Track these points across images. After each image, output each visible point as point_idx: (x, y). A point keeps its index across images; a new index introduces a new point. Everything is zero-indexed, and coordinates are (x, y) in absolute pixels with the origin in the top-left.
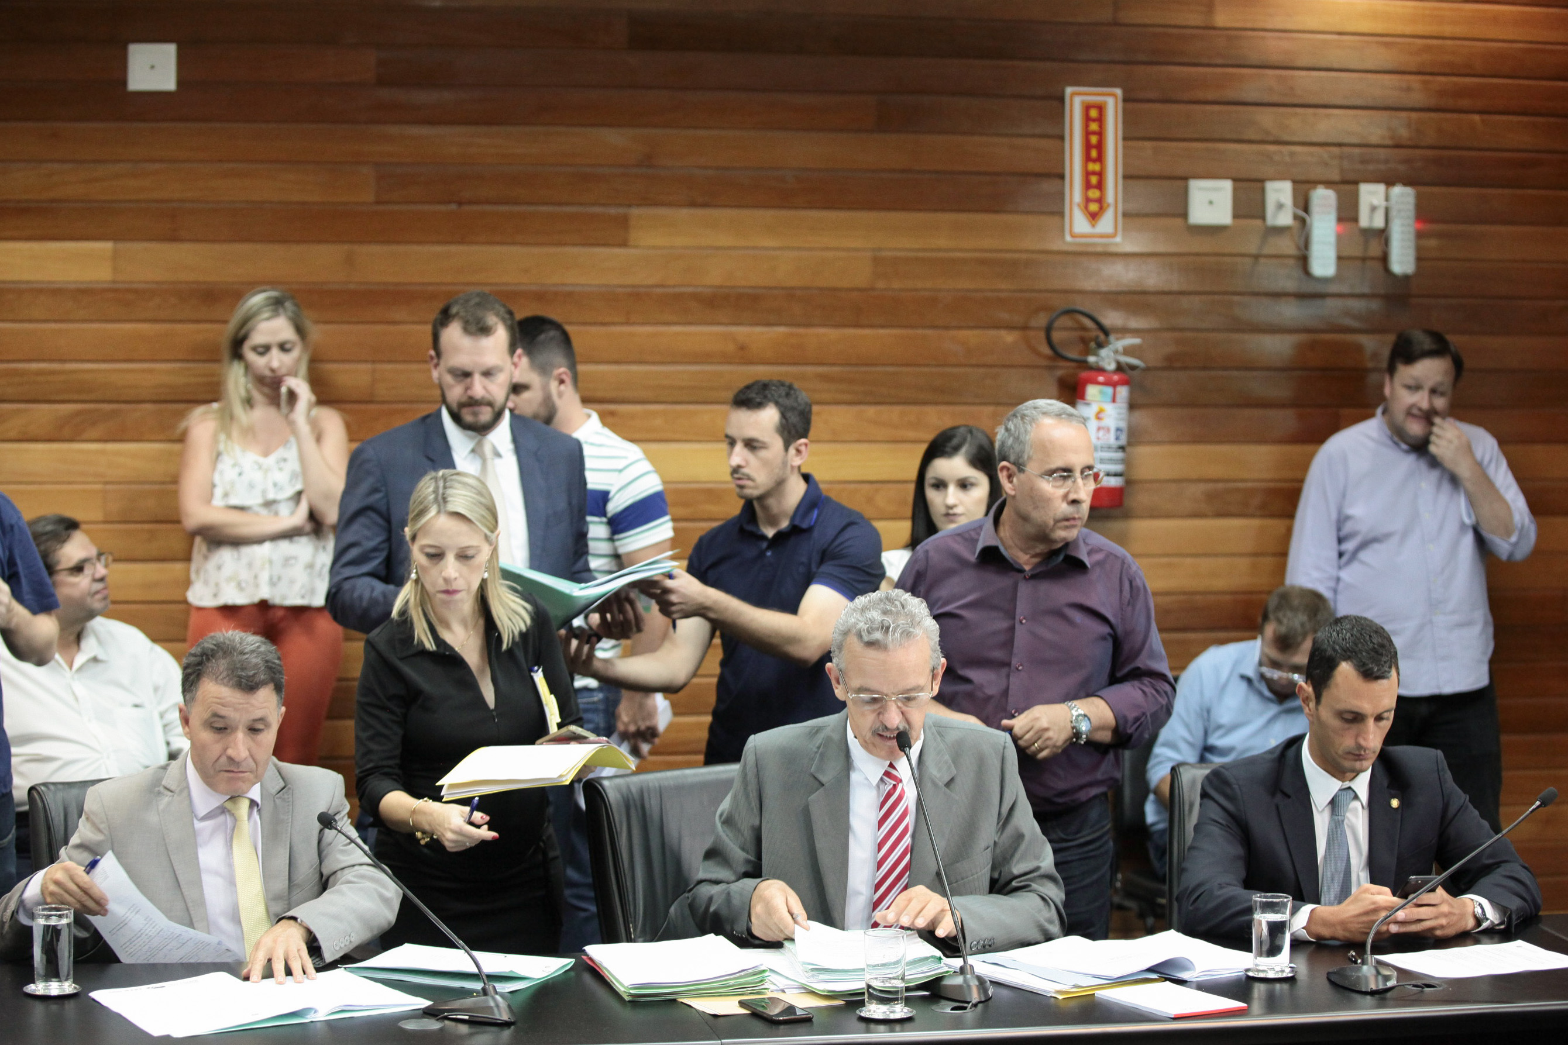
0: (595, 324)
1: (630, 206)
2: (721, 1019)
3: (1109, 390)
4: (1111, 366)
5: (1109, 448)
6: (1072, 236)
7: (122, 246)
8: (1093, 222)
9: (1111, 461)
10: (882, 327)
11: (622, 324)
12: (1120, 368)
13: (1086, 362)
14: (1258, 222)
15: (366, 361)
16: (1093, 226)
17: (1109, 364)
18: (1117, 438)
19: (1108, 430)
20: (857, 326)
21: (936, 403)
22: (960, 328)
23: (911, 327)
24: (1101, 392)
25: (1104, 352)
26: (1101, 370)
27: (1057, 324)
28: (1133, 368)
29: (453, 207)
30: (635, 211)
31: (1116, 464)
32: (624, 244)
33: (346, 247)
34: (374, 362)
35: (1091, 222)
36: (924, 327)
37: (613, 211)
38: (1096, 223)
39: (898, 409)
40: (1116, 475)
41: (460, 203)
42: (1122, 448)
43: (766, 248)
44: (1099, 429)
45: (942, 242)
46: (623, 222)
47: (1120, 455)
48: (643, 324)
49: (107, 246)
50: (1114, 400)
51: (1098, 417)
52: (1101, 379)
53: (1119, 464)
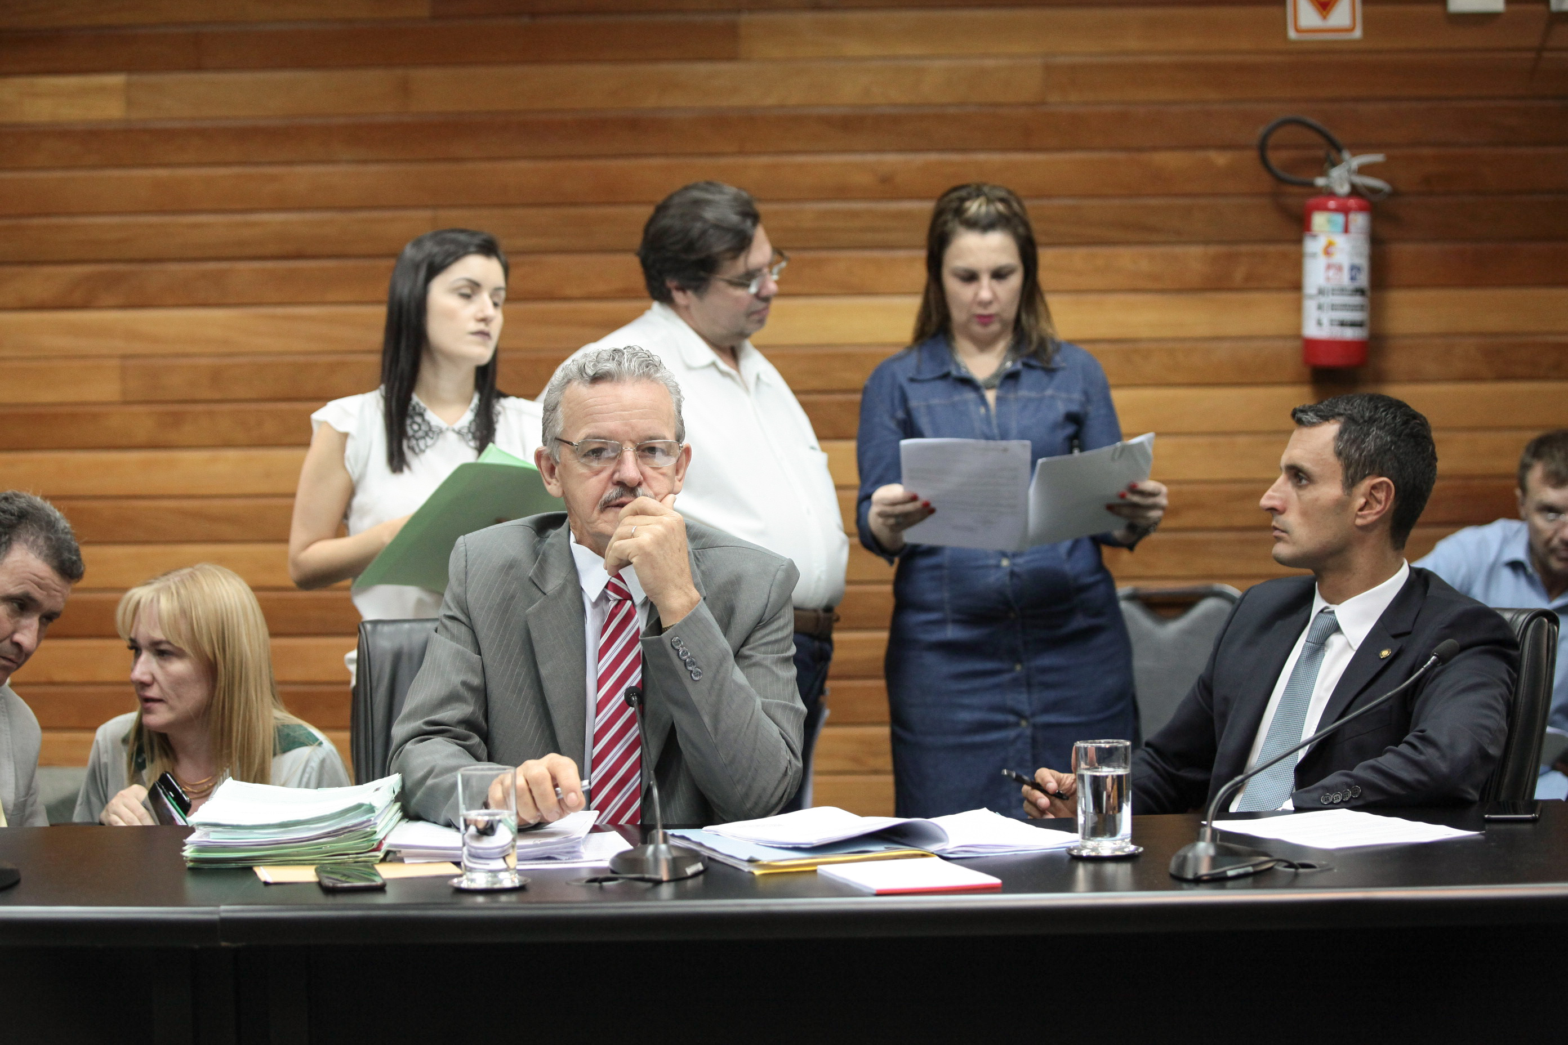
0: (701, 155)
1: (739, 11)
2: (273, 887)
3: (1339, 218)
4: (1344, 189)
5: (1342, 291)
6: (1298, 30)
7: (135, 78)
8: (1324, 13)
9: (1345, 307)
10: (1061, 149)
11: (733, 154)
12: (1355, 191)
13: (1311, 185)
14: (1540, 8)
15: (426, 207)
16: (1324, 18)
17: (1342, 186)
18: (1353, 278)
19: (1339, 268)
20: (1028, 149)
21: (1127, 243)
22: (1155, 149)
23: (1093, 149)
24: (1329, 221)
25: (1336, 173)
26: (1331, 194)
27: (1272, 141)
28: (1374, 191)
29: (526, 20)
30: (745, 18)
31: (1352, 310)
32: (732, 58)
33: (399, 72)
34: (435, 207)
35: (1321, 13)
36: (1112, 149)
37: (720, 19)
38: (1328, 13)
39: (1081, 252)
40: (1353, 324)
41: (533, 15)
42: (1360, 291)
43: (908, 57)
44: (1329, 267)
45: (1133, 43)
46: (732, 32)
47: (1357, 300)
48: (759, 153)
49: (116, 80)
50: (1346, 230)
51: (1328, 251)
52: (1332, 204)
53: (1357, 310)
